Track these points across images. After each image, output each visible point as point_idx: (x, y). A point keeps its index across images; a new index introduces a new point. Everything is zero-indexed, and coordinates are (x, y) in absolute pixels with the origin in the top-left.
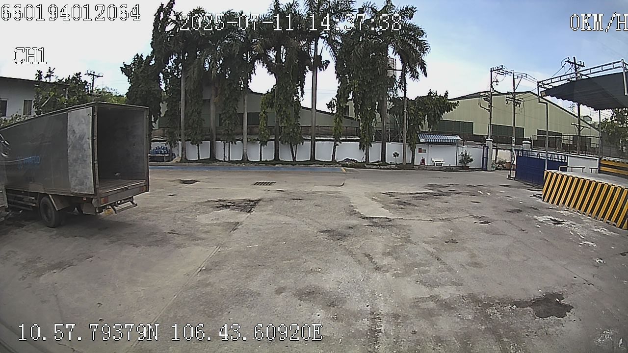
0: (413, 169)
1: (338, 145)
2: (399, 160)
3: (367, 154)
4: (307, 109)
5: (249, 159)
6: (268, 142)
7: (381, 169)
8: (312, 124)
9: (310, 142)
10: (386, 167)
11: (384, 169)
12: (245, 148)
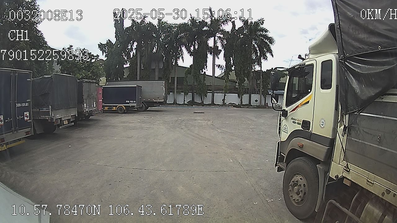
0: (265, 108)
1: (226, 95)
2: (258, 104)
3: (241, 100)
4: (209, 76)
5: (177, 103)
6: (189, 93)
7: (249, 108)
8: (213, 84)
9: (211, 94)
10: (251, 107)
11: (251, 108)
12: (175, 97)
